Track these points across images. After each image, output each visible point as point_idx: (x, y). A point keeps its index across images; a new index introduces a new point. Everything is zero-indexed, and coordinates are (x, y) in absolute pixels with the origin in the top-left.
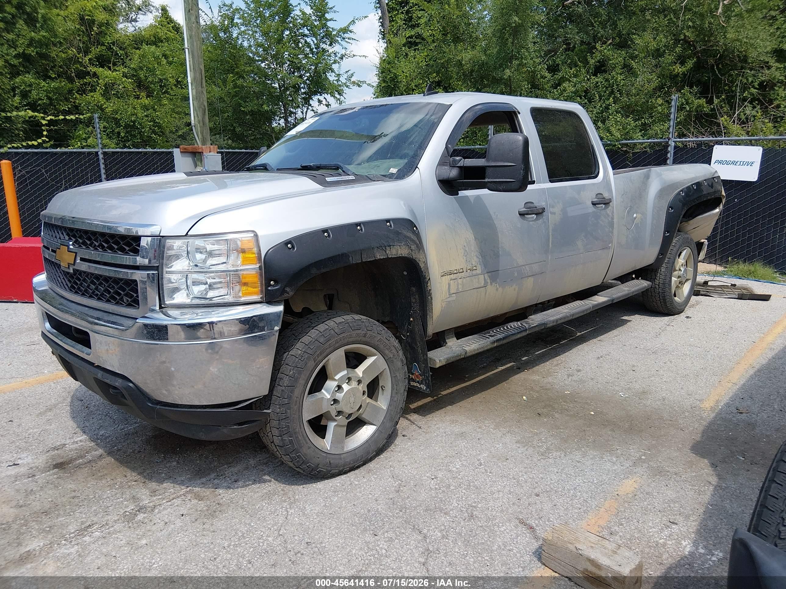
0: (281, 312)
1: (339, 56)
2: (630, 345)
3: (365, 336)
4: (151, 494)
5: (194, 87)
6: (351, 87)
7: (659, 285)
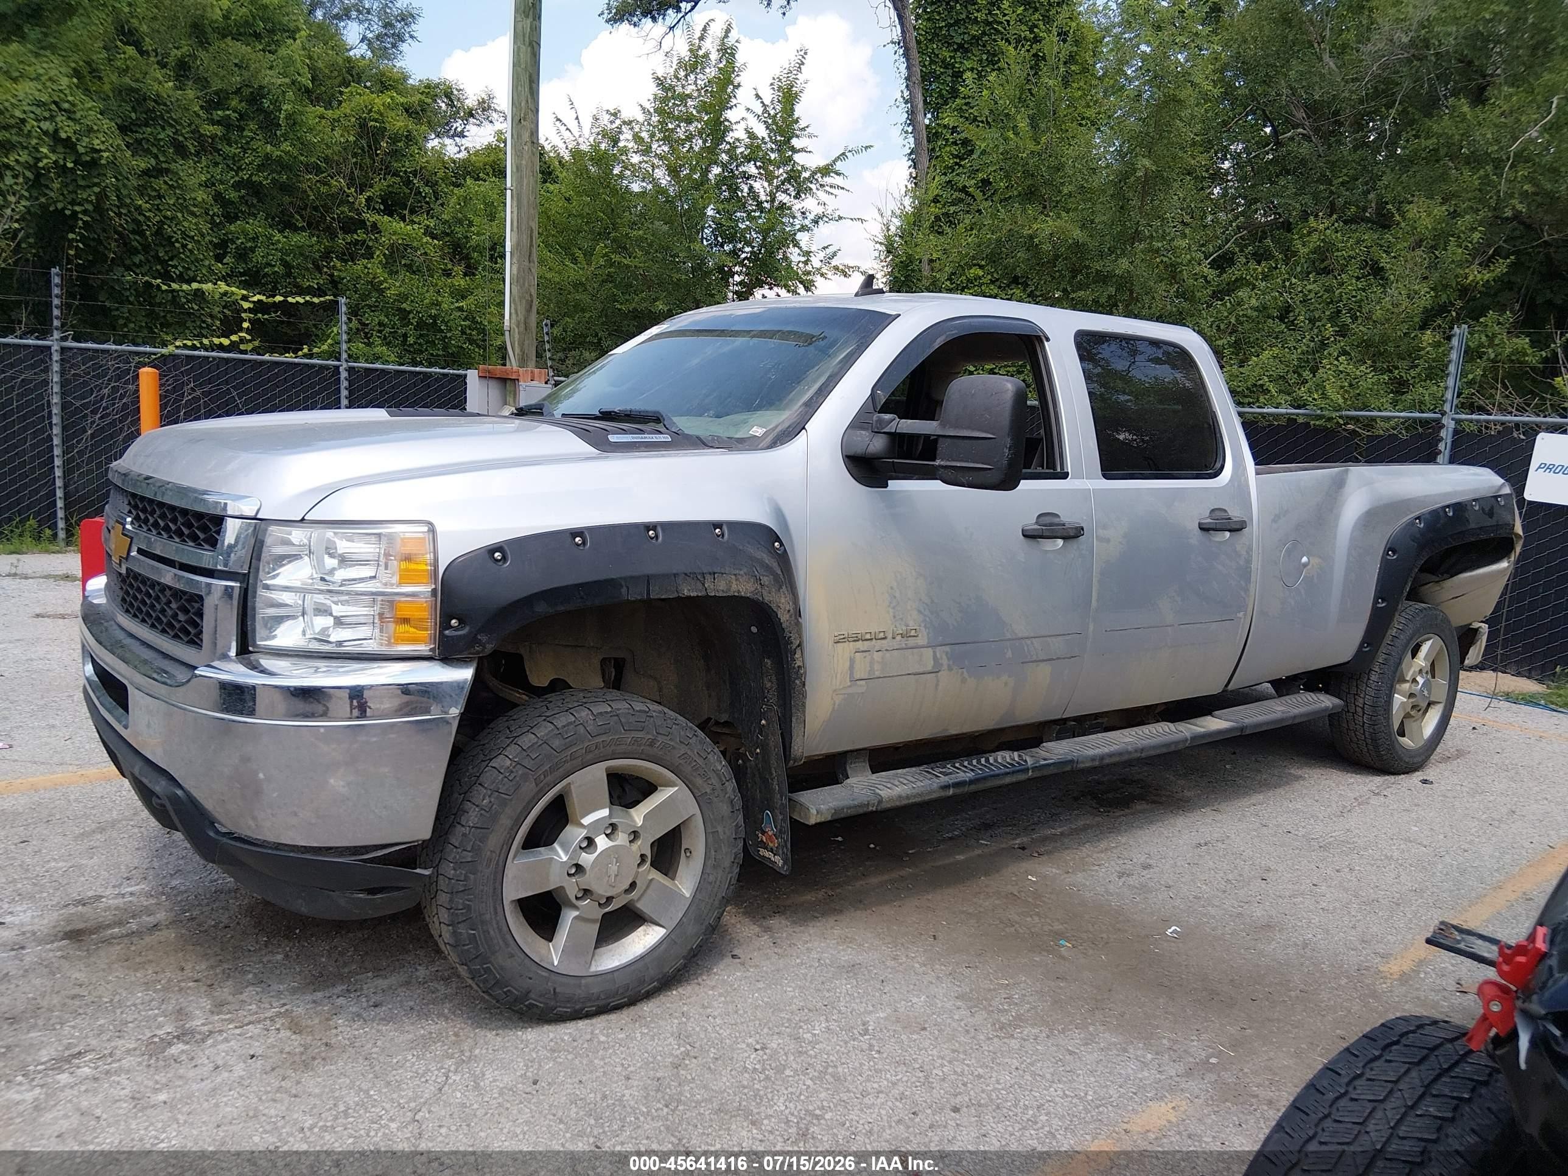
0: (465, 682)
1: (811, 217)
2: (1278, 826)
3: (652, 744)
4: (214, 1009)
5: (515, 260)
6: (828, 276)
7: (1363, 708)
